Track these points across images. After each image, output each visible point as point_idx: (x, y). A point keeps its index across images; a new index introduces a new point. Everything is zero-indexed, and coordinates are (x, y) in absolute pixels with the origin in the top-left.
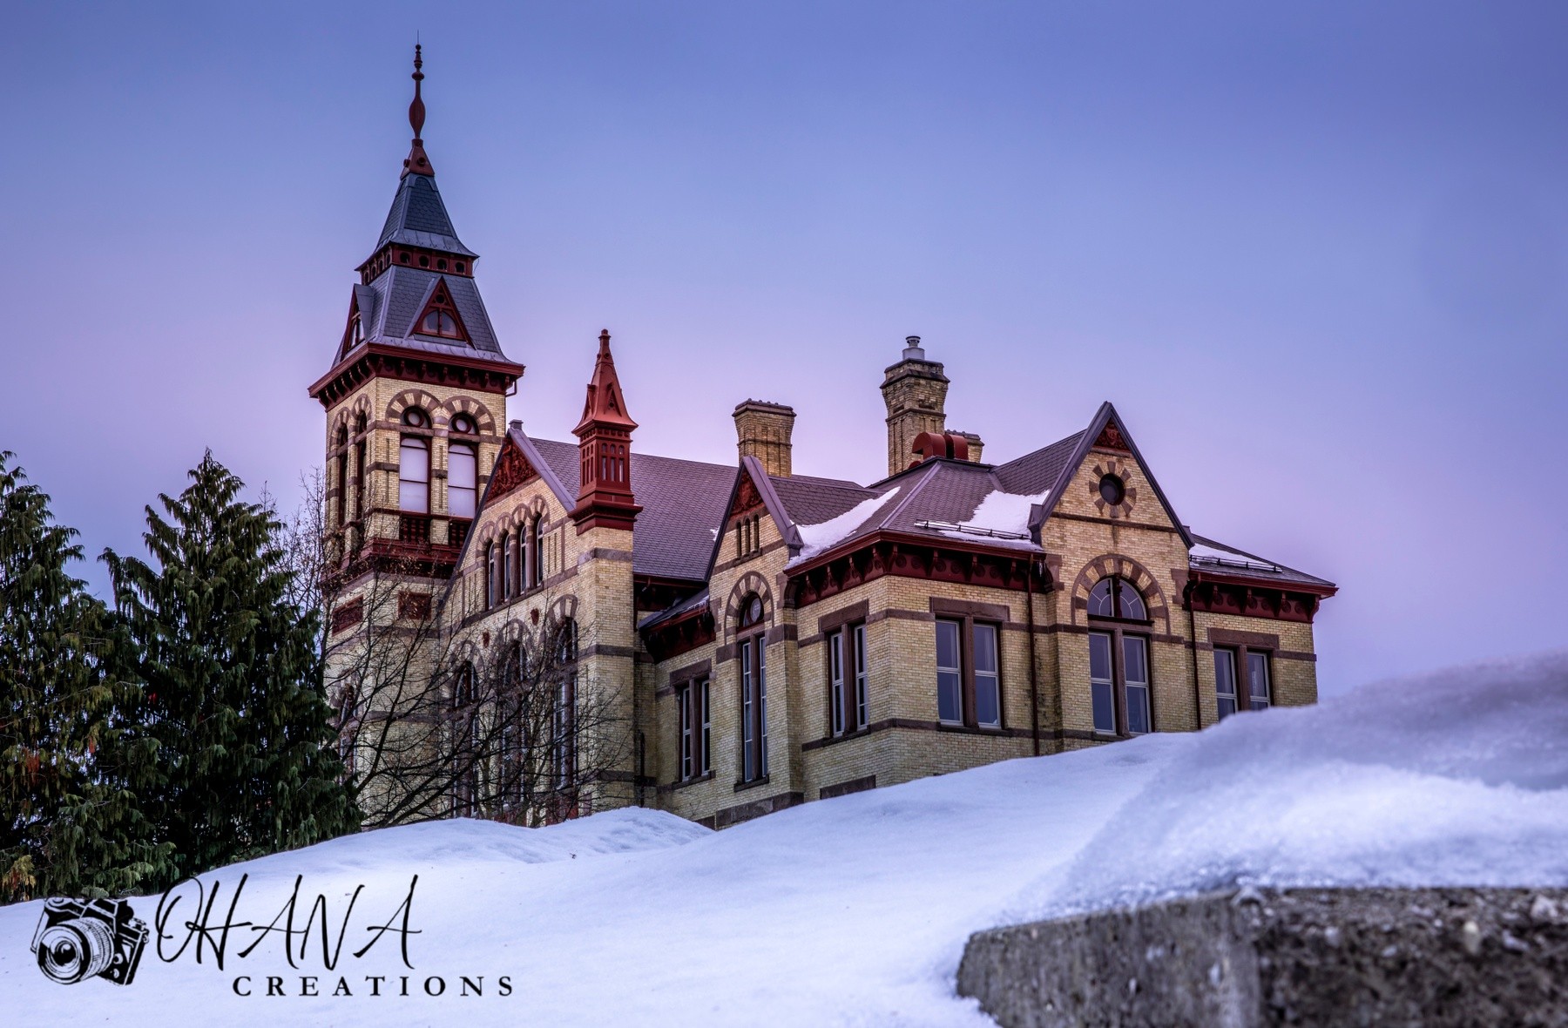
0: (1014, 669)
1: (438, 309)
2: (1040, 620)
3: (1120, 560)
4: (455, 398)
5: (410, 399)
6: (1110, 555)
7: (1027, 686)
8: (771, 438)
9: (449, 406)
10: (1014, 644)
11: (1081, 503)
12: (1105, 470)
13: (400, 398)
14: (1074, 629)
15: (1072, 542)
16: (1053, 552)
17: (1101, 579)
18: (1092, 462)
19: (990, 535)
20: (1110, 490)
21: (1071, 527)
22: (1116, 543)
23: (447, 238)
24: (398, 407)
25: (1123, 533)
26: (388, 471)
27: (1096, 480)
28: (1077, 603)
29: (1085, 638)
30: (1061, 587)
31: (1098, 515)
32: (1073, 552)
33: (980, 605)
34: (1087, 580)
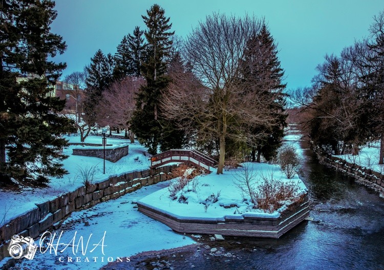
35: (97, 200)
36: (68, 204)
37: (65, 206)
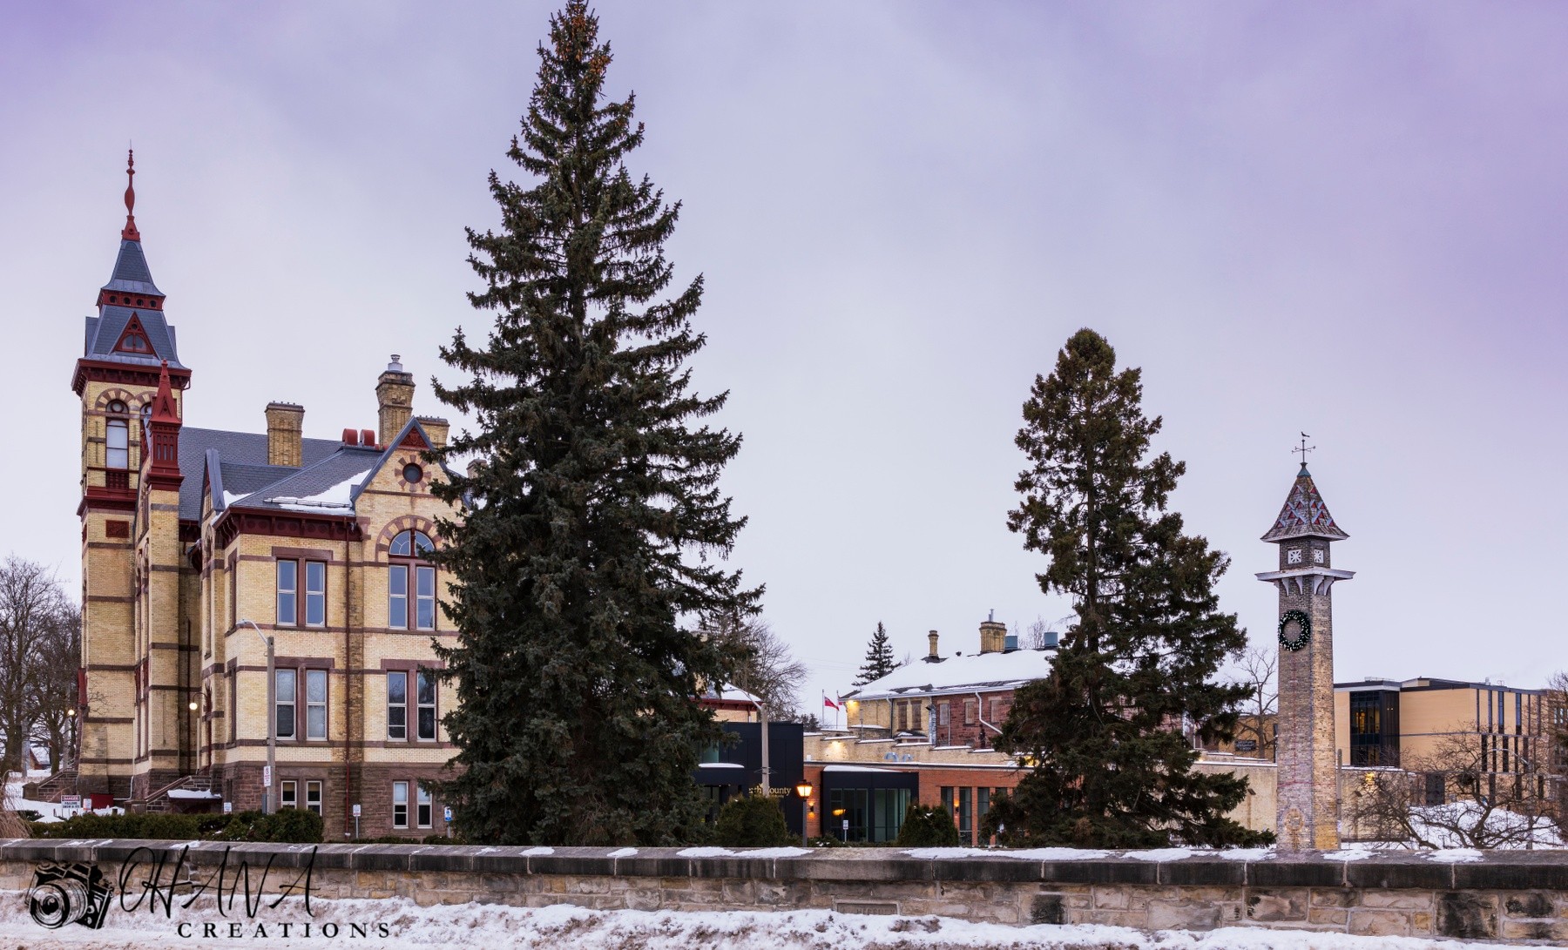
0: (334, 590)
1: (132, 334)
2: (355, 558)
3: (415, 519)
4: (145, 393)
5: (113, 395)
6: (407, 516)
7: (344, 599)
8: (286, 427)
9: (140, 398)
10: (335, 576)
11: (388, 483)
12: (408, 461)
13: (105, 394)
14: (377, 564)
15: (379, 508)
16: (364, 515)
17: (400, 532)
18: (398, 456)
19: (320, 506)
20: (412, 473)
21: (378, 498)
22: (413, 508)
23: (146, 284)
24: (104, 401)
25: (419, 501)
26: (97, 443)
27: (401, 467)
28: (380, 548)
29: (385, 571)
30: (369, 537)
31: (400, 490)
32: (379, 515)
33: (310, 551)
34: (389, 533)
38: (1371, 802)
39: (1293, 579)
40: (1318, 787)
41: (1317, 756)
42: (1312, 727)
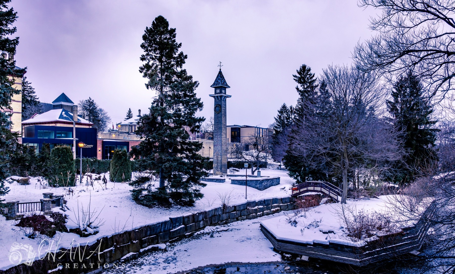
35: (234, 219)
36: (203, 220)
37: (200, 221)
38: (235, 150)
39: (217, 96)
40: (223, 146)
41: (223, 139)
42: (221, 132)
